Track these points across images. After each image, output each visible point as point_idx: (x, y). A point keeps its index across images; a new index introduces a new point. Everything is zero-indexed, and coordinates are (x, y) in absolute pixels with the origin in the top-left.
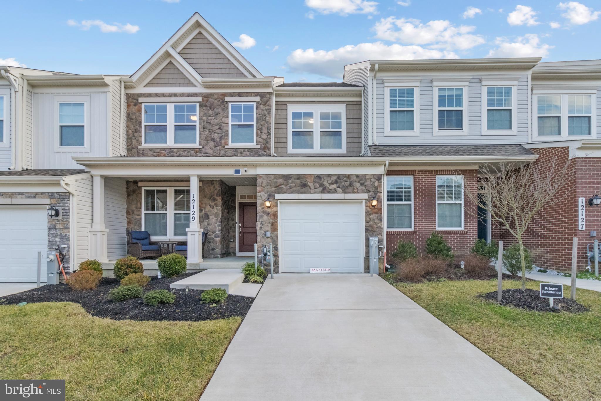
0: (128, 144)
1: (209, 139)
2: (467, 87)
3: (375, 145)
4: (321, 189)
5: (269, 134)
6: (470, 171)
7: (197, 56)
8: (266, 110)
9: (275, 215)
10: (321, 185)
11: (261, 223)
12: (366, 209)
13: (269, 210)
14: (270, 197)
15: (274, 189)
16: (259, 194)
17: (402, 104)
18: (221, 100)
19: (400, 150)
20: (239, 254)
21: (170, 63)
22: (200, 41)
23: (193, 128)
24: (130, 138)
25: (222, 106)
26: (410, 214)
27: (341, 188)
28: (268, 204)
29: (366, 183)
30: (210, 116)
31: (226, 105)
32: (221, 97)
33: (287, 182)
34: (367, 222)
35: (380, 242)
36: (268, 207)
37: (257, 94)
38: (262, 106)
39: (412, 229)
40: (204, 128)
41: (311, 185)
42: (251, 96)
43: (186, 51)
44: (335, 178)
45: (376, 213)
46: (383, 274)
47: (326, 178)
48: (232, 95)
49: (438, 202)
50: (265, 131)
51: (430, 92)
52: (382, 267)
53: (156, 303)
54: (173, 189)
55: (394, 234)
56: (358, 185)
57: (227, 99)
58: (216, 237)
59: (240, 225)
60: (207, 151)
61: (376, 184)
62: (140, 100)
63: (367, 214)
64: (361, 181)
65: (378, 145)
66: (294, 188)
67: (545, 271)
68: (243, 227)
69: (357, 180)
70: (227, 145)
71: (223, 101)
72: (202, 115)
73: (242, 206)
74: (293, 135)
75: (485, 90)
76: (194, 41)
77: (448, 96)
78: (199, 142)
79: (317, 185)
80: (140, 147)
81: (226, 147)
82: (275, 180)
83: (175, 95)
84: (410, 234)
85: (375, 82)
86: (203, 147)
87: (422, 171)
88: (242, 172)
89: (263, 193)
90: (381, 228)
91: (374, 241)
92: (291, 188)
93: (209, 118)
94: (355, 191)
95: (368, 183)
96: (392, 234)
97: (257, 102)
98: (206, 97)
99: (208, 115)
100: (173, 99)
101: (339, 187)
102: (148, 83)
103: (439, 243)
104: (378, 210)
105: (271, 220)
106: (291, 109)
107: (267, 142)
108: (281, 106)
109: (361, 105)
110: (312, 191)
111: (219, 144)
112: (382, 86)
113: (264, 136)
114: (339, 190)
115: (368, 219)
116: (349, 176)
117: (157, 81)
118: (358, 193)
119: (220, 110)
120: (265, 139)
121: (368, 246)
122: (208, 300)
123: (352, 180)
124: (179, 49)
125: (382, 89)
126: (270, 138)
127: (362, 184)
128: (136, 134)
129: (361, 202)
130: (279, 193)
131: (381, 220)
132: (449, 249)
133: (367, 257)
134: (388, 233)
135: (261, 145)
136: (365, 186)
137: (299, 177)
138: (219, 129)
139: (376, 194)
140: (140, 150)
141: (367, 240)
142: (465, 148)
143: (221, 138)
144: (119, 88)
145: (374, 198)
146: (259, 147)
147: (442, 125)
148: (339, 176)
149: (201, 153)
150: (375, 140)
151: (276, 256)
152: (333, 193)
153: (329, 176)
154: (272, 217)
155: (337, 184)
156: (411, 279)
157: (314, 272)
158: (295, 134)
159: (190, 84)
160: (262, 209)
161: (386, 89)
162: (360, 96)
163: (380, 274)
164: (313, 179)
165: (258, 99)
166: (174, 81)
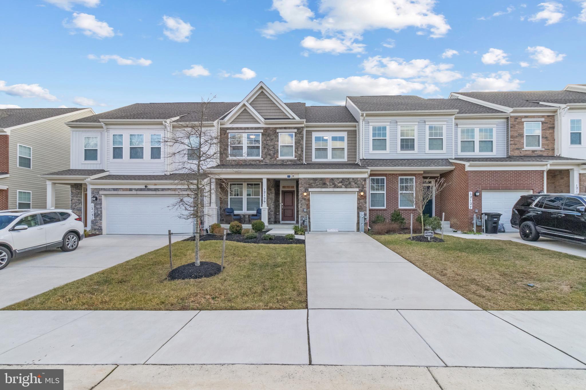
0: (221, 157)
1: (267, 154)
2: (417, 126)
3: (364, 159)
4: (333, 186)
5: (303, 151)
6: (418, 174)
7: (261, 105)
8: (301, 137)
9: (309, 200)
10: (334, 184)
11: (301, 204)
12: (358, 197)
13: (305, 197)
14: (306, 190)
15: (308, 186)
16: (300, 188)
17: (379, 135)
18: (274, 132)
19: (378, 162)
20: (282, 222)
21: (245, 109)
22: (262, 97)
23: (258, 147)
24: (222, 154)
25: (275, 135)
26: (384, 199)
27: (344, 185)
28: (305, 194)
29: (358, 183)
30: (268, 141)
31: (277, 134)
32: (274, 129)
33: (315, 182)
34: (358, 204)
35: (365, 215)
36: (305, 196)
37: (295, 128)
38: (298, 135)
39: (385, 208)
40: (264, 148)
41: (328, 183)
42: (292, 129)
43: (255, 102)
44: (341, 180)
45: (363, 199)
46: (367, 232)
47: (336, 180)
48: (281, 128)
49: (400, 192)
50: (300, 149)
51: (396, 128)
52: (366, 229)
53: (268, 239)
54: (246, 183)
55: (374, 211)
56: (353, 183)
57: (278, 131)
58: (271, 212)
59: (282, 204)
60: (266, 161)
61: (363, 183)
62: (228, 131)
63: (359, 199)
64: (355, 182)
65: (366, 159)
66: (319, 185)
67: (456, 232)
68: (284, 205)
69: (353, 181)
70: (278, 158)
71: (276, 132)
72: (263, 140)
73: (284, 193)
74: (315, 150)
75: (427, 127)
76: (259, 97)
77: (406, 130)
78: (262, 156)
79: (331, 184)
80: (227, 159)
81: (277, 159)
82: (309, 181)
83: (248, 128)
84: (383, 211)
85: (364, 122)
86: (264, 159)
87: (390, 174)
88: (291, 177)
89: (302, 188)
90: (366, 207)
91: (362, 214)
92: (317, 185)
93: (268, 142)
94: (352, 187)
95: (359, 182)
96: (373, 211)
97: (295, 133)
98: (266, 129)
99: (267, 140)
100: (247, 131)
101: (343, 185)
102: (232, 122)
103: (398, 216)
104: (364, 197)
105: (307, 203)
106: (314, 135)
107: (301, 156)
108: (309, 133)
109: (356, 132)
110: (328, 187)
111: (273, 157)
112: (368, 124)
113: (299, 153)
114: (343, 186)
115: (359, 202)
116: (348, 179)
117: (237, 120)
118: (354, 188)
119: (274, 137)
120: (300, 154)
121: (358, 217)
122: (288, 238)
123: (350, 181)
124: (250, 102)
125: (368, 126)
126: (303, 154)
127: (356, 183)
128: (225, 151)
129: (356, 193)
130: (311, 188)
131: (366, 203)
132: (403, 219)
133: (358, 223)
134: (370, 210)
135: (297, 158)
136: (357, 184)
137: (322, 179)
138: (273, 148)
139: (363, 189)
140: (227, 161)
141: (358, 214)
142: (415, 161)
143: (274, 154)
144: (217, 125)
145: (362, 191)
146: (296, 159)
147: (403, 147)
148: (343, 179)
149: (262, 162)
150: (364, 156)
151: (309, 222)
152: (340, 188)
153: (338, 179)
154: (307, 201)
155: (342, 183)
156: (379, 233)
157: (329, 231)
158: (317, 149)
159: (257, 122)
160: (302, 196)
161: (370, 126)
162: (356, 127)
163: (365, 232)
164: (329, 180)
165: (296, 130)
166: (247, 120)
